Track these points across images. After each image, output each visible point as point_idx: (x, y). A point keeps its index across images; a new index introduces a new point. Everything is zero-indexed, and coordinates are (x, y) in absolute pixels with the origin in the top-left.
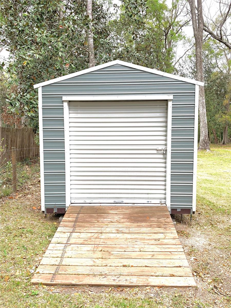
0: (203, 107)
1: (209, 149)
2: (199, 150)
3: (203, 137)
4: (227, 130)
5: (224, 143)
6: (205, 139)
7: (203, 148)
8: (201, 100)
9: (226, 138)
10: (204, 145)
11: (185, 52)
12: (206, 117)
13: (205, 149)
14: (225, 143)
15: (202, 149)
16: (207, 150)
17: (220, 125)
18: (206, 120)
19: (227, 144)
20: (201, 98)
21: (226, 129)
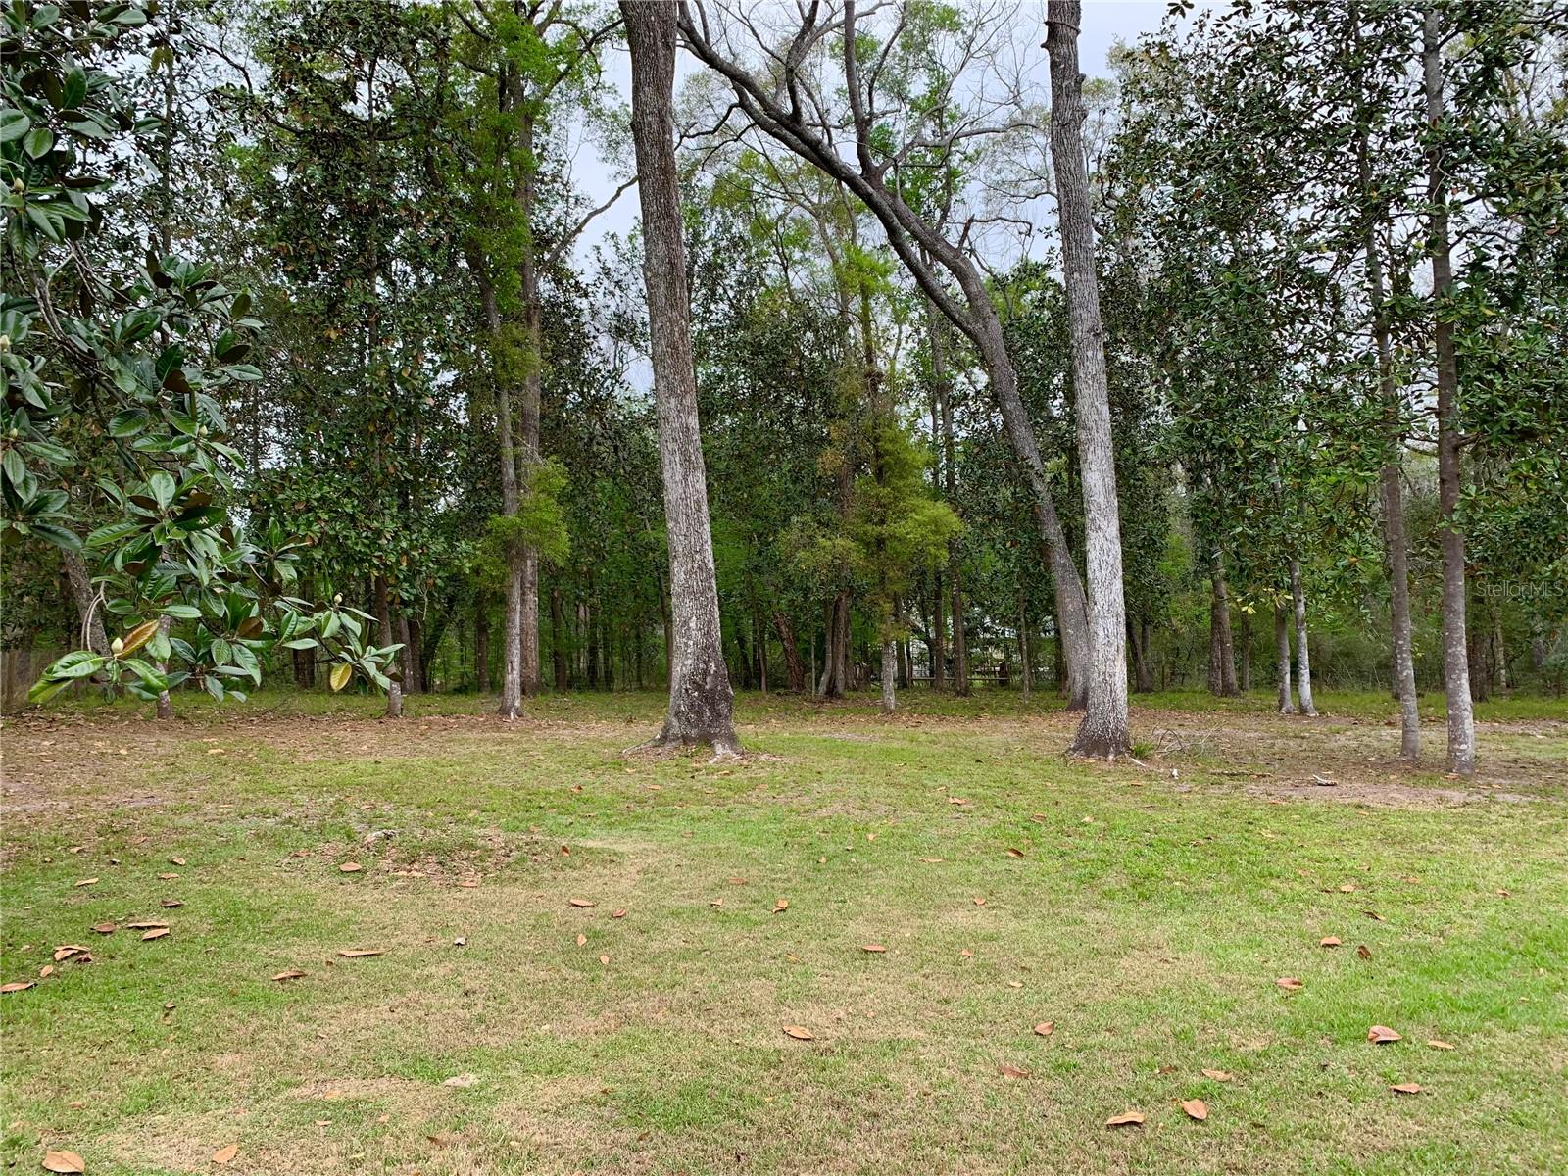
0: (687, 460)
1: (732, 739)
2: (669, 746)
3: (689, 662)
4: (848, 622)
5: (832, 693)
6: (705, 673)
7: (693, 733)
8: (674, 413)
9: (841, 660)
10: (699, 714)
11: (621, 189)
12: (707, 527)
13: (707, 740)
14: (840, 688)
15: (686, 740)
16: (719, 749)
17: (806, 591)
18: (709, 548)
19: (847, 694)
20: (673, 405)
21: (842, 614)
